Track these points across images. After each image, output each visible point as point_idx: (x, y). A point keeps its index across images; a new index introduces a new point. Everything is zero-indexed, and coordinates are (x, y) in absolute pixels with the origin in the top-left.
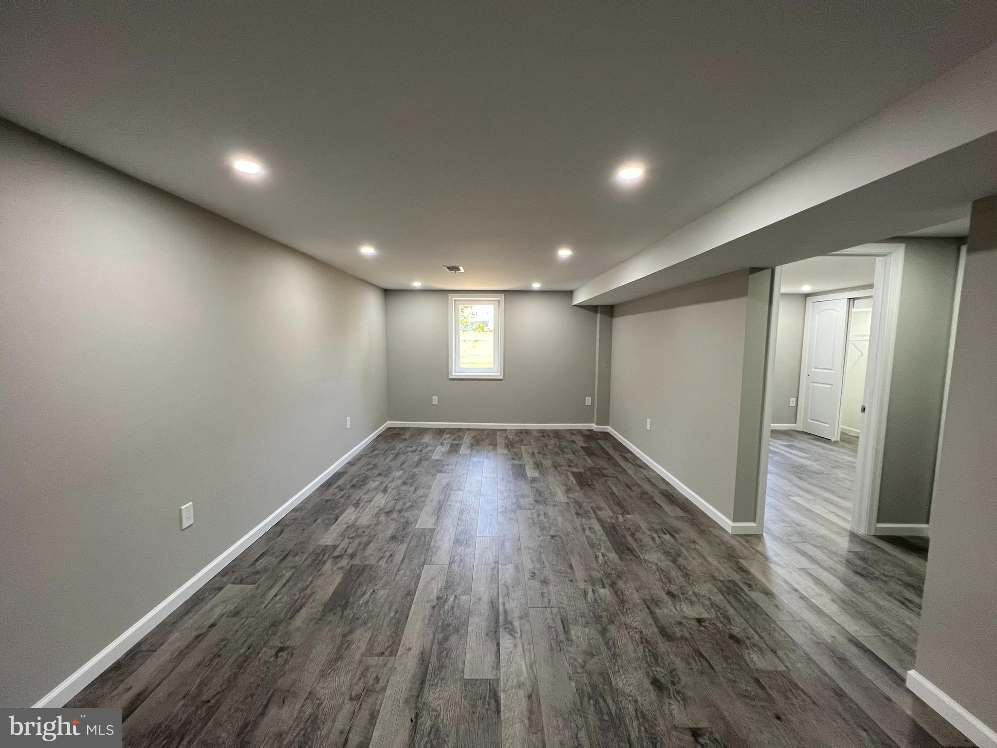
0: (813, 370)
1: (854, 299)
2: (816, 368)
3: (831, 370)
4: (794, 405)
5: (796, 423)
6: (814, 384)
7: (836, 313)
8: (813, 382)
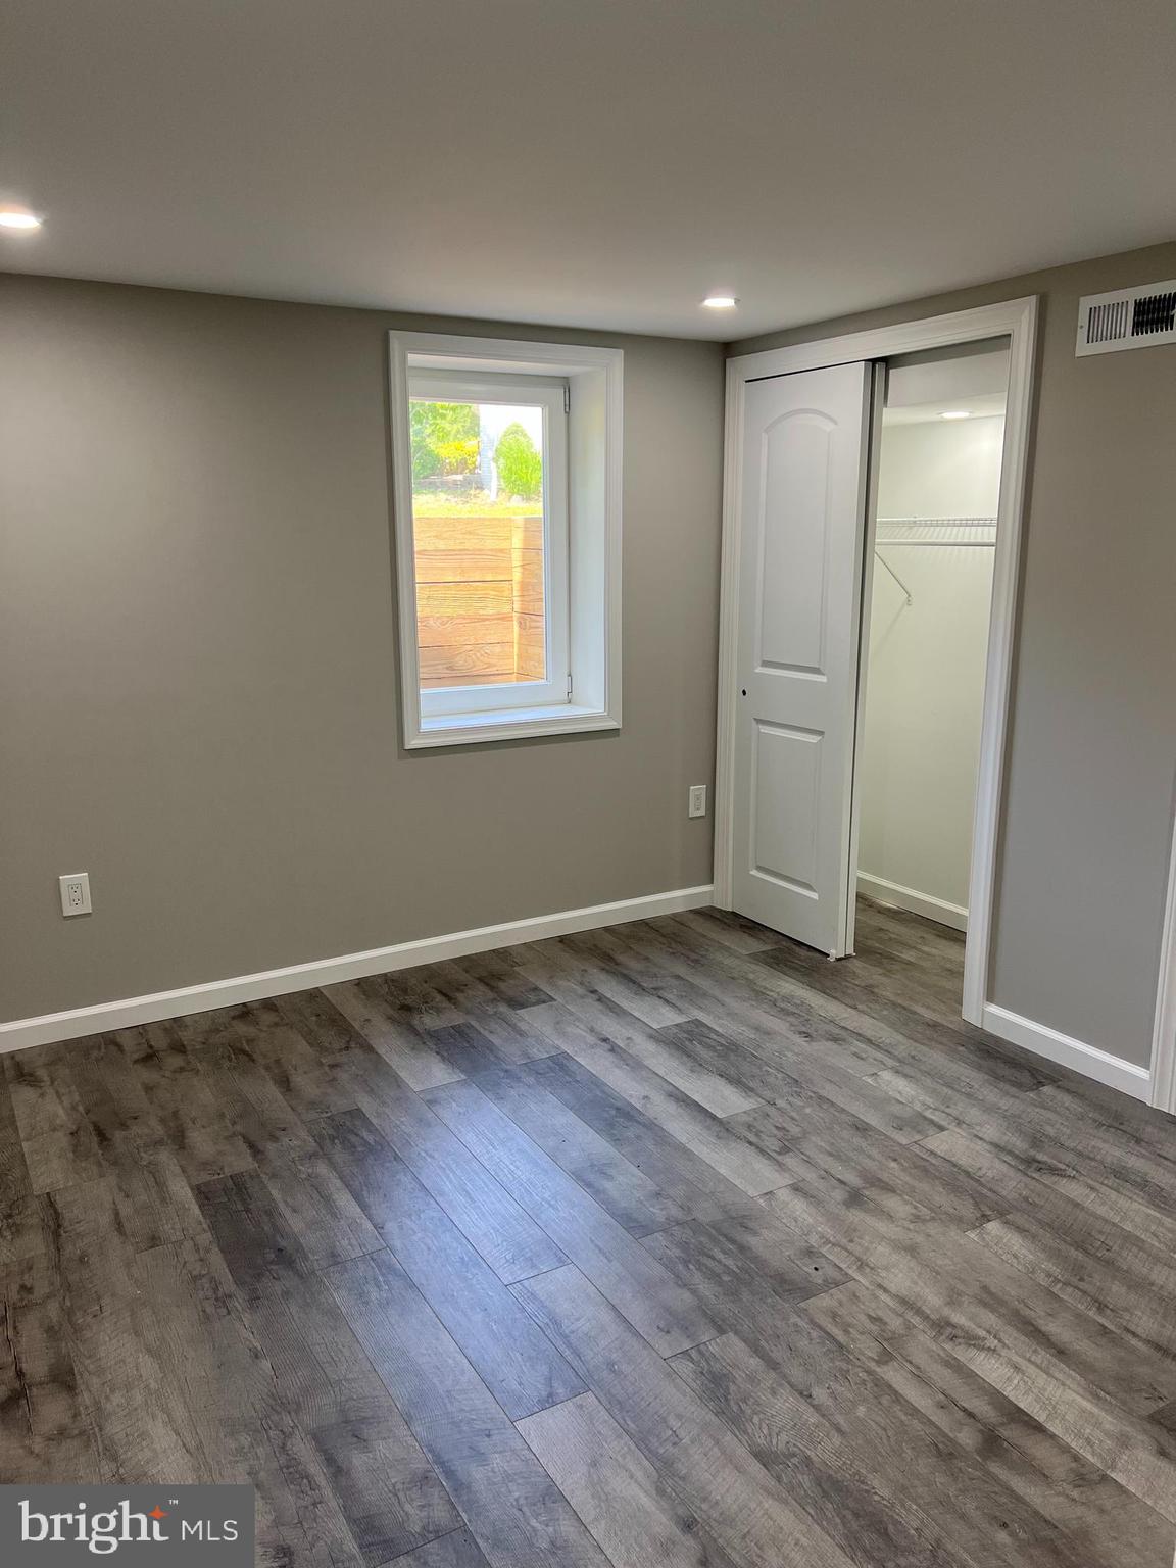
0: (759, 670)
1: (888, 362)
2: (765, 664)
3: (816, 671)
4: (702, 812)
5: (711, 881)
6: (765, 729)
7: (829, 426)
8: (759, 721)
